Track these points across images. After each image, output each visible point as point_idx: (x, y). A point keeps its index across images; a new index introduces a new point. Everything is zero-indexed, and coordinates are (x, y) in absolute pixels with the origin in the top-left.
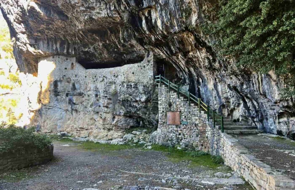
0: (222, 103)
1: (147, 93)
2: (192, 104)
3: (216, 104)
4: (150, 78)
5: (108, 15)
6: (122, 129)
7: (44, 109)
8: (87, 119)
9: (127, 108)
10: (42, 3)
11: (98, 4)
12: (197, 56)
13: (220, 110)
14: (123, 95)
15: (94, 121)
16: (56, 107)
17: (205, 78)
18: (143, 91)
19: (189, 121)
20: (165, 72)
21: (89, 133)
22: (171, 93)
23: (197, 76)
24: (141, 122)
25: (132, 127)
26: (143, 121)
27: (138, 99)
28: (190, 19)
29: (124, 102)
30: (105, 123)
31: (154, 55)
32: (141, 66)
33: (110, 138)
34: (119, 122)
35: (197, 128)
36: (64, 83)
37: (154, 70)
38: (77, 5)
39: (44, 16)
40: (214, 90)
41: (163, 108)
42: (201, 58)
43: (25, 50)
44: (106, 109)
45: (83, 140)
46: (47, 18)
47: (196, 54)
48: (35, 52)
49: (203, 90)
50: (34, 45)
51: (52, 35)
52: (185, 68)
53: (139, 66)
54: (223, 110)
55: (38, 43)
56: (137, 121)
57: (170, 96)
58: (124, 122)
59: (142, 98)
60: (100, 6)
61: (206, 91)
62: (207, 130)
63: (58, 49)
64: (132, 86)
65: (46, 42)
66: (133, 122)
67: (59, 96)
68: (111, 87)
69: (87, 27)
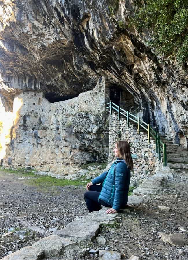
0: (178, 130)
1: (98, 123)
2: (142, 133)
3: (171, 132)
4: (101, 106)
5: (56, 39)
6: (79, 164)
7: (15, 143)
8: (49, 153)
9: (81, 141)
10: (6, 39)
11: (47, 29)
12: (142, 68)
13: (178, 140)
14: (76, 126)
15: (55, 155)
16: (25, 141)
17: (158, 98)
18: (95, 121)
19: (138, 154)
20: (120, 99)
21: (50, 168)
22: (121, 121)
23: (150, 98)
24: (97, 157)
25: (88, 162)
26: (99, 155)
27: (90, 130)
28: (119, 13)
29: (78, 134)
30: (64, 157)
31: (106, 80)
32: (93, 94)
33: (67, 173)
34: (74, 156)
35: (147, 163)
36: (32, 118)
37: (105, 96)
38: (29, 33)
39: (8, 51)
40: (169, 113)
41: (113, 140)
42: (146, 70)
43: (2, 88)
44: (65, 143)
45: (43, 174)
46: (11, 54)
47: (140, 66)
48: (9, 90)
49: (158, 115)
50: (7, 83)
51: (21, 71)
52: (136, 90)
53: (91, 94)
54: (181, 139)
55: (11, 80)
56: (93, 155)
57: (120, 124)
58: (80, 156)
59: (93, 129)
60: (49, 31)
61: (160, 116)
62: (156, 166)
63: (27, 85)
64: (84, 116)
65: (17, 79)
66: (89, 156)
67: (28, 130)
68: (69, 118)
69: (43, 57)
